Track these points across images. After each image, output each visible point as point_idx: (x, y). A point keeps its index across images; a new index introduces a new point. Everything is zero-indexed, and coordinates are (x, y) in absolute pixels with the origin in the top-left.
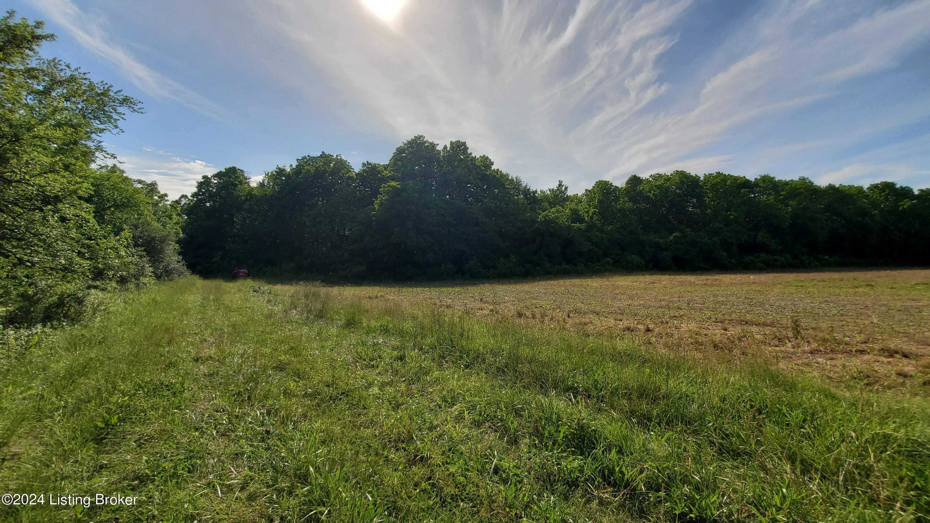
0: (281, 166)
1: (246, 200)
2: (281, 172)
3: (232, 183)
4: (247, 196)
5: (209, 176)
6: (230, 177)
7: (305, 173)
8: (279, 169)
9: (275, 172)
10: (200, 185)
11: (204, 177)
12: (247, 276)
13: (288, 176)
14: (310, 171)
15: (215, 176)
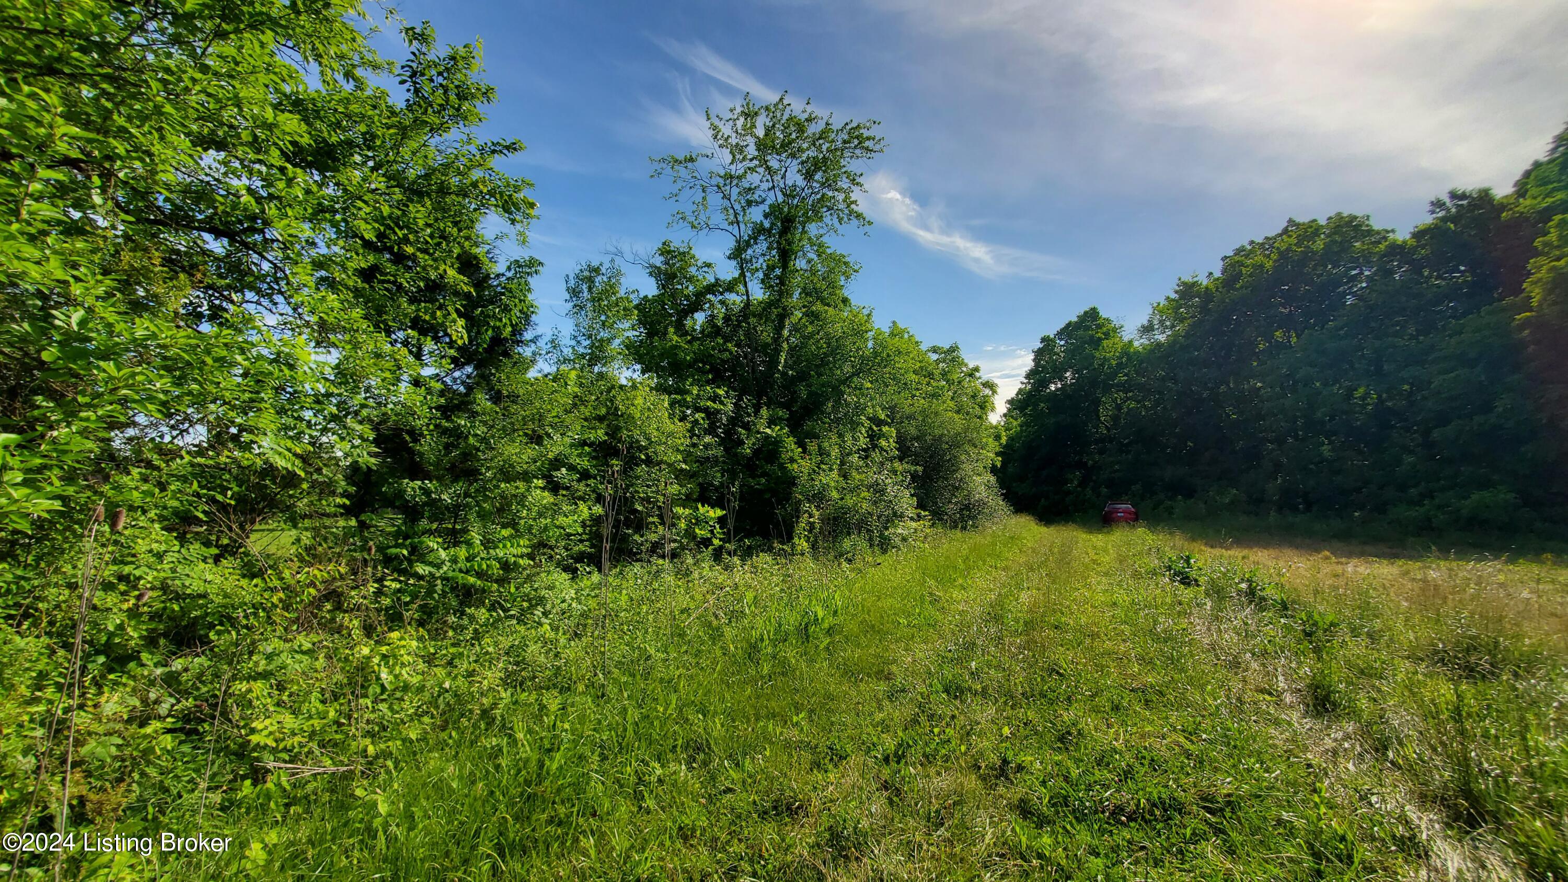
0: (1188, 278)
1: (1120, 365)
2: (1187, 290)
3: (1092, 337)
4: (1120, 358)
5: (1052, 336)
6: (1088, 328)
7: (1250, 276)
8: (1184, 284)
9: (1176, 292)
10: (1039, 354)
11: (1043, 340)
12: (1134, 519)
13: (1207, 295)
14: (1262, 266)
15: (1060, 334)
